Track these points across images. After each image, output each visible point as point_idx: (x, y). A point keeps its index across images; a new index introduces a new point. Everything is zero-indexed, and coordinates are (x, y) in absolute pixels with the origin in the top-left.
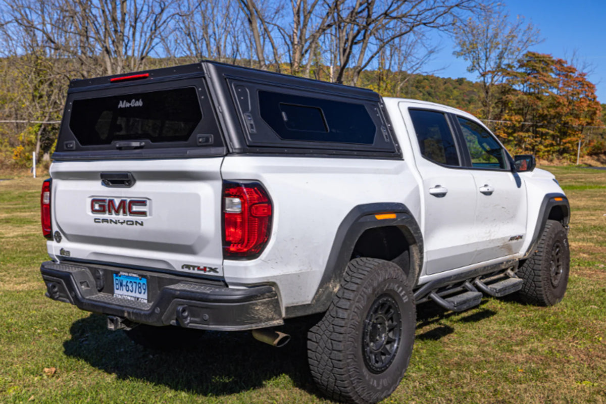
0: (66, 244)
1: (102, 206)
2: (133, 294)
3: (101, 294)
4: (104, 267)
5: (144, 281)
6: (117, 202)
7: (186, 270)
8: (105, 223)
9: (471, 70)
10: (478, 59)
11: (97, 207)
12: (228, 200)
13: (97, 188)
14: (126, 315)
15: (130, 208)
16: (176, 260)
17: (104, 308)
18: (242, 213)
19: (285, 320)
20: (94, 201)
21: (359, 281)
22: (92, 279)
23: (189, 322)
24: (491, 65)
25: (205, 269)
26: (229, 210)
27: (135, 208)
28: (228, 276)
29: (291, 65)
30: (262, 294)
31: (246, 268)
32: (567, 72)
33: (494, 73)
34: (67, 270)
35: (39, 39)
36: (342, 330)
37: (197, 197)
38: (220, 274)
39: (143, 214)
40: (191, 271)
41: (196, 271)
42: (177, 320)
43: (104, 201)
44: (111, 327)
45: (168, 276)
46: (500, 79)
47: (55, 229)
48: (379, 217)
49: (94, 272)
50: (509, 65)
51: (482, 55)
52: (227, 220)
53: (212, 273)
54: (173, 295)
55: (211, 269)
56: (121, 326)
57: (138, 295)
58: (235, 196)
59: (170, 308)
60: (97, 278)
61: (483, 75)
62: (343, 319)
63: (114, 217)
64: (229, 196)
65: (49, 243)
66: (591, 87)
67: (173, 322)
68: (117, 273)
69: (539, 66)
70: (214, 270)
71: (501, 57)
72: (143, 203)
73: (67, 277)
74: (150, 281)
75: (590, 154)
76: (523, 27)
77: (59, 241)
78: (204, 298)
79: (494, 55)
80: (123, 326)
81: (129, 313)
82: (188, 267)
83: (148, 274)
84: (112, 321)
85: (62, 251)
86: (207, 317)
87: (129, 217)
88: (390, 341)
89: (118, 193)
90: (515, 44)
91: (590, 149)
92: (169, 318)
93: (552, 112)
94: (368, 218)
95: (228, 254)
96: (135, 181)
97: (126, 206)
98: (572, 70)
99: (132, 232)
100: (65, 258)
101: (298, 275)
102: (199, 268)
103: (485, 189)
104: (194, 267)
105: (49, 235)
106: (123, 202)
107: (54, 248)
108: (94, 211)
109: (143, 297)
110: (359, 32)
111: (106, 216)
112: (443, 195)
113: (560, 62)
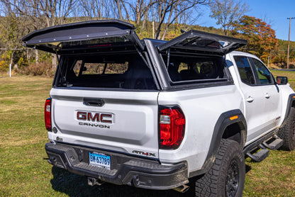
0: (59, 134)
1: (83, 116)
2: (102, 164)
3: (82, 163)
4: (83, 148)
5: (108, 157)
6: (93, 115)
7: (135, 153)
8: (86, 126)
9: (218, 23)
10: (221, 18)
11: (80, 116)
12: (161, 116)
13: (80, 106)
14: (100, 178)
15: (101, 118)
16: (129, 148)
17: (86, 173)
18: (171, 124)
19: (189, 179)
20: (78, 113)
21: (223, 154)
22: (76, 155)
23: (139, 184)
24: (227, 21)
25: (147, 154)
26: (162, 122)
27: (104, 118)
28: (162, 158)
29: (136, 22)
30: (180, 168)
31: (172, 154)
32: (262, 25)
33: (229, 25)
34: (62, 150)
35: (12, 9)
36: (216, 182)
37: (143, 115)
38: (157, 157)
39: (110, 122)
40: (138, 154)
41: (141, 154)
42: (132, 182)
43: (85, 113)
44: (90, 184)
45: (123, 156)
46: (231, 28)
47: (53, 125)
48: (232, 119)
49: (77, 151)
50: (236, 22)
51: (223, 17)
52: (161, 127)
53: (151, 156)
54: (129, 169)
55: (151, 154)
56: (96, 183)
57: (104, 165)
58: (165, 114)
59: (128, 176)
60: (79, 154)
61: (224, 26)
62: (217, 176)
63: (91, 122)
64: (163, 114)
65: (49, 133)
66: (273, 31)
67: (129, 183)
68: (92, 152)
69: (249, 22)
70: (153, 155)
71: (232, 18)
72: (110, 116)
73: (62, 154)
74: (112, 158)
75: (274, 63)
76: (242, 4)
77: (56, 133)
78: (149, 171)
79: (228, 17)
80: (97, 183)
81: (101, 177)
82: (137, 152)
83: (111, 154)
84: (91, 180)
85: (58, 137)
86: (150, 181)
87: (100, 123)
88: (234, 183)
89: (93, 110)
90: (238, 12)
91: (274, 61)
92: (127, 181)
93: (256, 43)
94: (227, 120)
95: (161, 146)
96: (104, 103)
97: (98, 117)
98: (264, 24)
99: (103, 131)
100: (59, 142)
101: (197, 155)
102: (143, 153)
103: (267, 96)
104: (140, 152)
105: (49, 129)
106: (97, 115)
107: (53, 136)
108: (78, 118)
109: (108, 166)
110: (168, 7)
111: (87, 121)
112: (252, 101)
113: (259, 20)
